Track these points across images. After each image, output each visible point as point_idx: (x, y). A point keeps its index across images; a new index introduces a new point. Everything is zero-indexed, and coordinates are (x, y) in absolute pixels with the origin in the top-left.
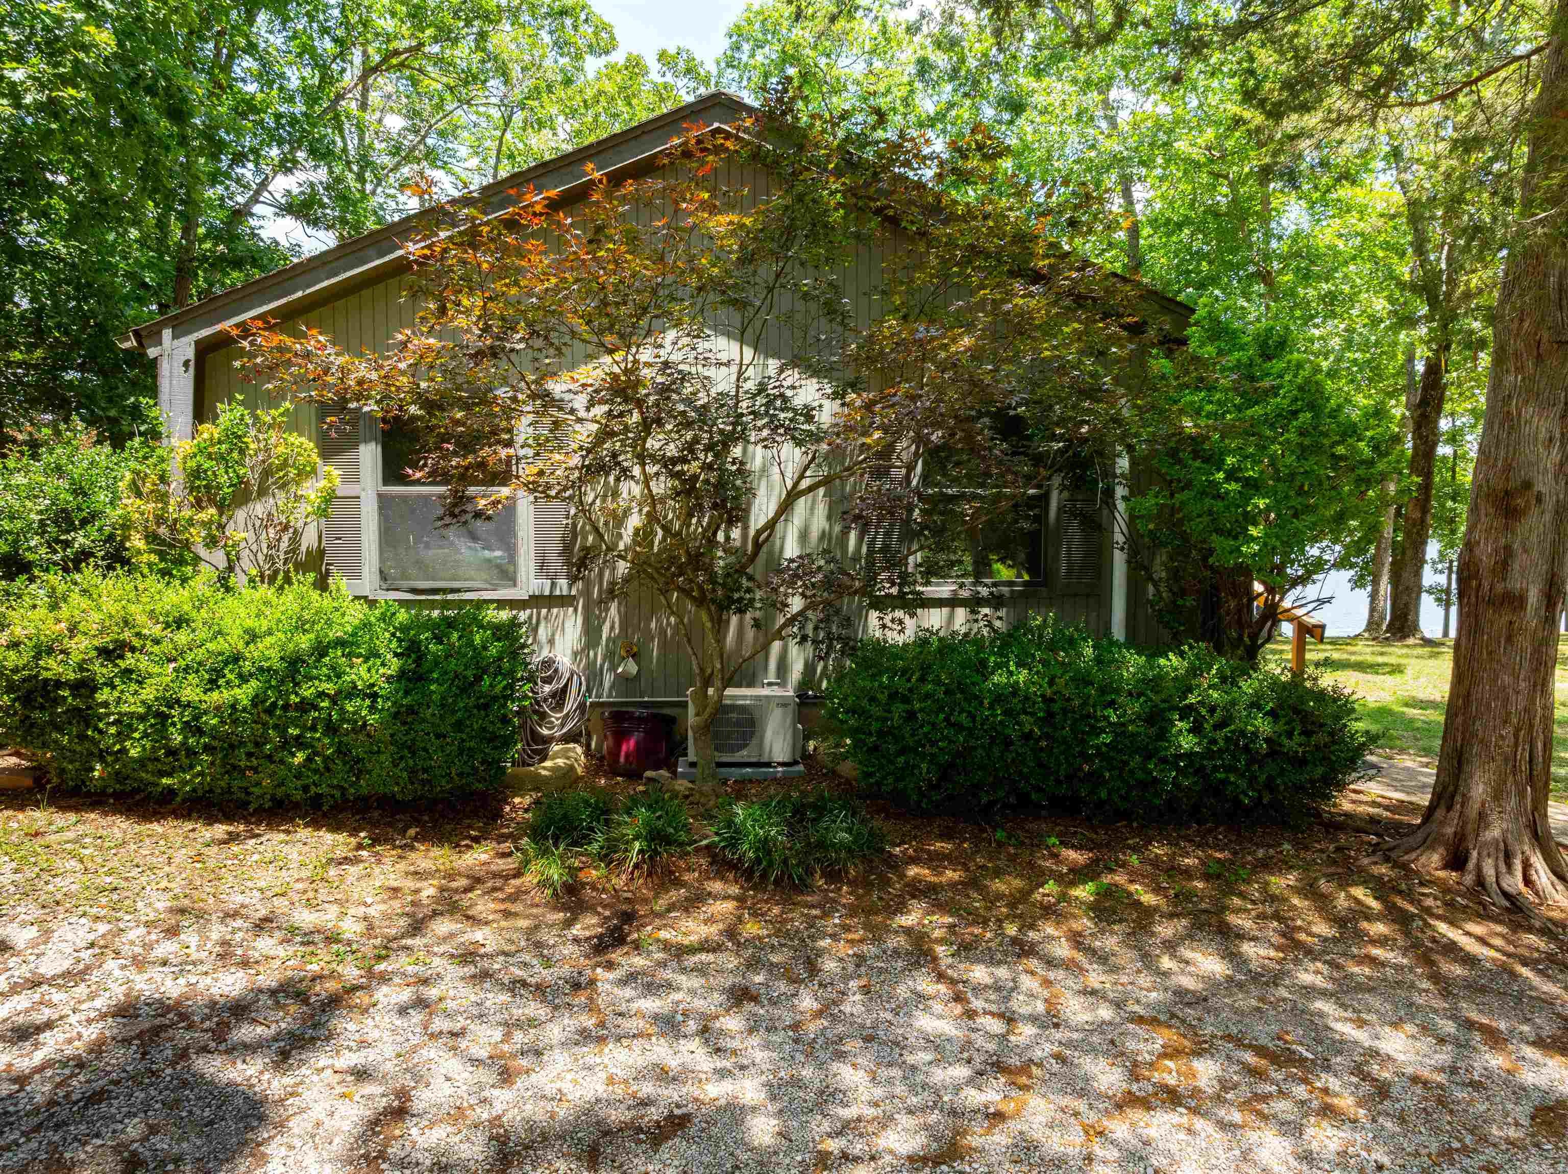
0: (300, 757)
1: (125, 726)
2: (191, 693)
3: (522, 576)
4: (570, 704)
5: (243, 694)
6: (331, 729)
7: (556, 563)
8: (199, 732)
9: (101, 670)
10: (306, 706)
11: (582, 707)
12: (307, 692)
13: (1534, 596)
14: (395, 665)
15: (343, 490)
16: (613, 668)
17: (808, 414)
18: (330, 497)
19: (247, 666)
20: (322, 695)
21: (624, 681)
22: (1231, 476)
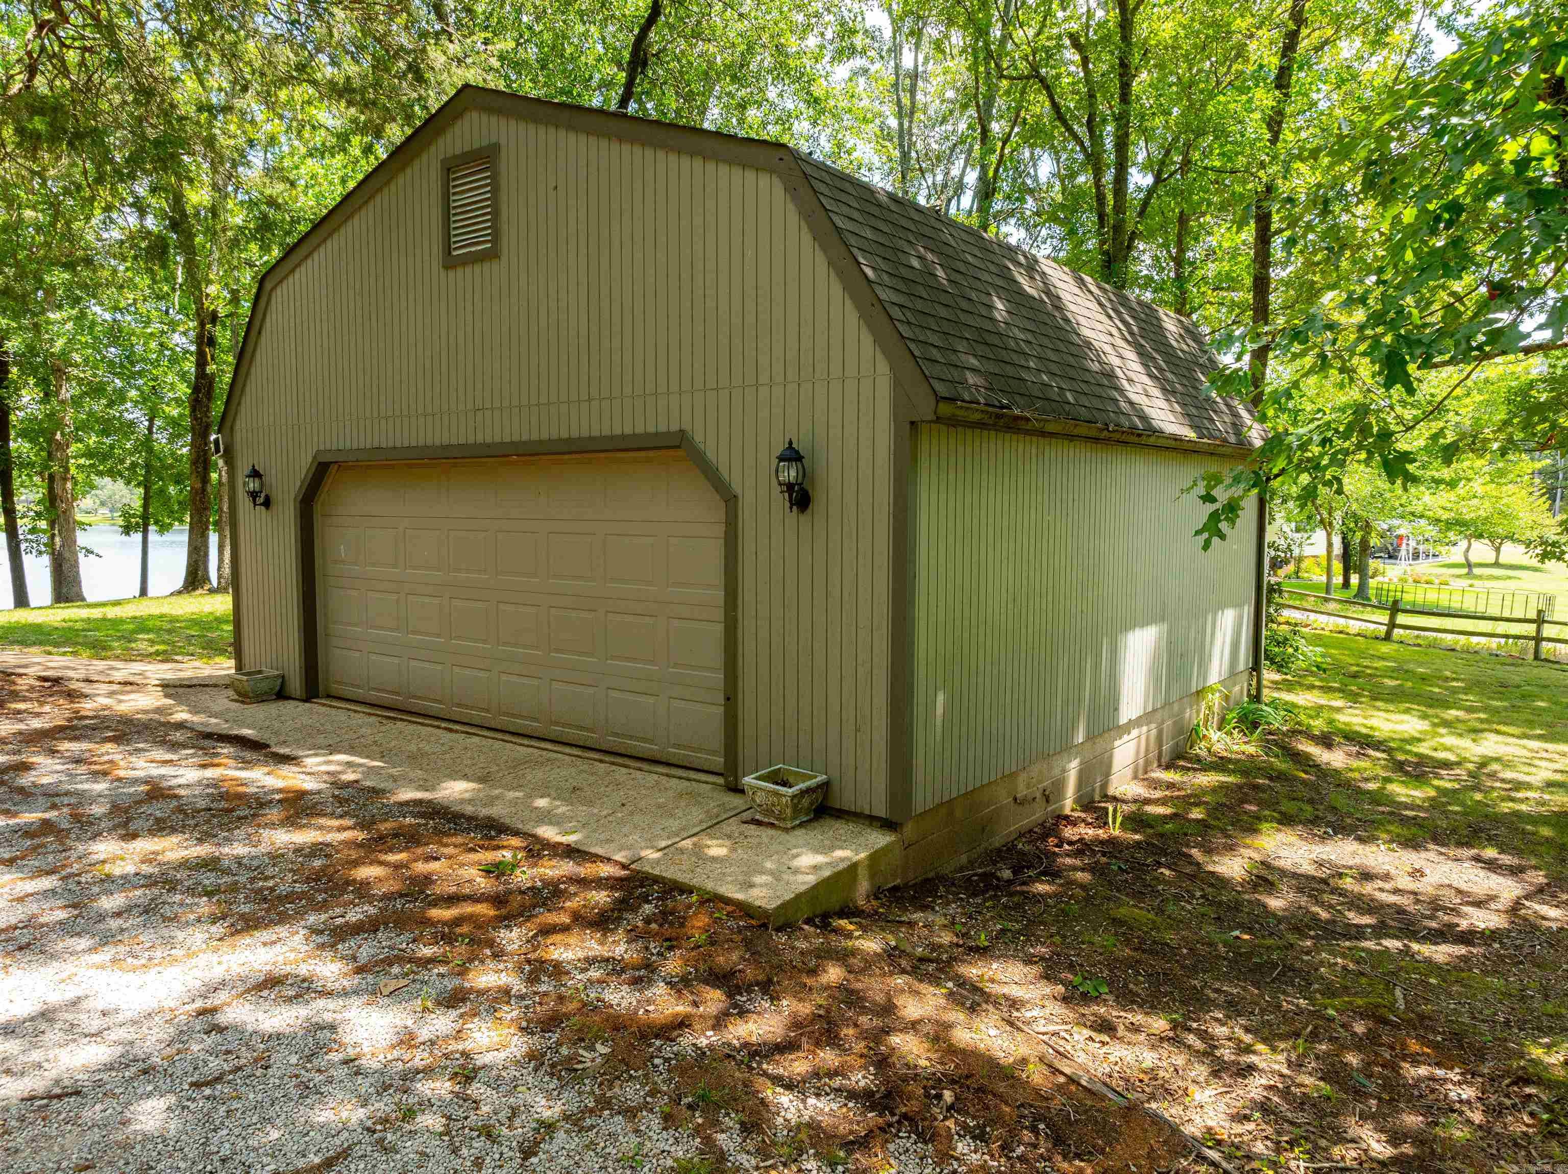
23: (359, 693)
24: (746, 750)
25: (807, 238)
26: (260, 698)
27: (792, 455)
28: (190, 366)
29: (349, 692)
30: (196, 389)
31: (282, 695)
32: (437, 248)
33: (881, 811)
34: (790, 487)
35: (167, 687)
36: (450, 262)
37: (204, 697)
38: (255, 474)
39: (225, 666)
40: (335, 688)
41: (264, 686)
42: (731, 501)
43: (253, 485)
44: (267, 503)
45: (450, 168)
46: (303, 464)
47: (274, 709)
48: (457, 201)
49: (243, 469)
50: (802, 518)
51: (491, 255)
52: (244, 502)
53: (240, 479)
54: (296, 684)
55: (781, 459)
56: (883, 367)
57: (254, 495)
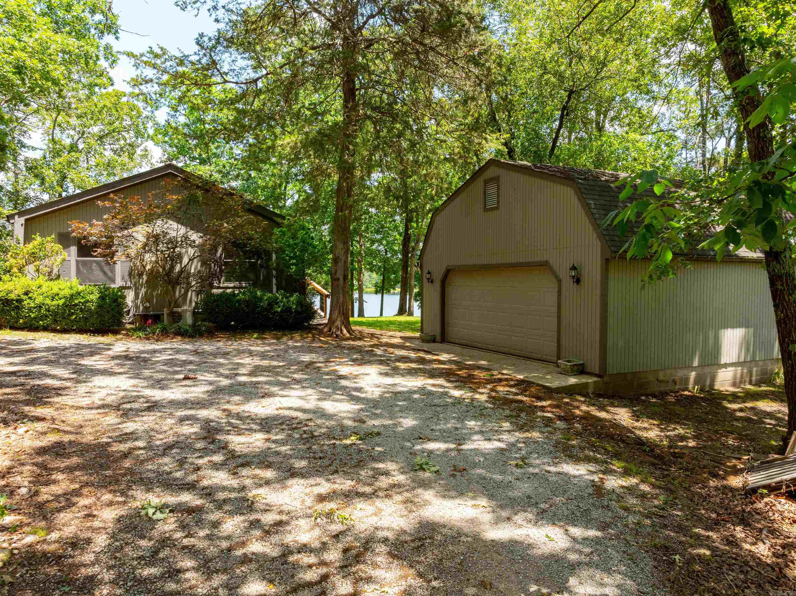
0: (74, 317)
1: (30, 310)
2: (48, 301)
3: (117, 282)
4: (131, 314)
5: (61, 302)
6: (82, 310)
7: (127, 277)
8: (49, 311)
9: (24, 297)
10: (76, 305)
11: (134, 315)
12: (76, 301)
13: (341, 278)
14: (98, 295)
15: (68, 258)
16: (143, 305)
17: (194, 242)
18: (64, 260)
19: (60, 296)
20: (80, 302)
21: (145, 308)
22: (287, 255)
23: (457, 341)
24: (563, 354)
25: (580, 206)
26: (428, 341)
27: (574, 268)
28: (401, 229)
29: (453, 340)
30: (404, 239)
31: (434, 341)
32: (482, 206)
33: (597, 372)
34: (573, 277)
35: (401, 337)
36: (486, 210)
37: (413, 341)
38: (429, 273)
39: (418, 334)
40: (451, 340)
41: (429, 338)
42: (560, 281)
43: (428, 276)
44: (432, 282)
45: (486, 182)
46: (443, 270)
47: (432, 344)
48: (489, 192)
49: (426, 271)
50: (578, 286)
51: (497, 208)
52: (425, 281)
53: (424, 275)
54: (438, 338)
55: (570, 269)
56: (599, 243)
57: (428, 279)
